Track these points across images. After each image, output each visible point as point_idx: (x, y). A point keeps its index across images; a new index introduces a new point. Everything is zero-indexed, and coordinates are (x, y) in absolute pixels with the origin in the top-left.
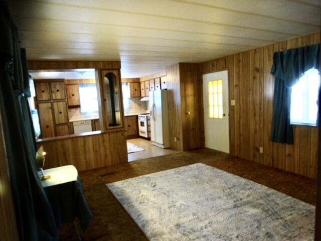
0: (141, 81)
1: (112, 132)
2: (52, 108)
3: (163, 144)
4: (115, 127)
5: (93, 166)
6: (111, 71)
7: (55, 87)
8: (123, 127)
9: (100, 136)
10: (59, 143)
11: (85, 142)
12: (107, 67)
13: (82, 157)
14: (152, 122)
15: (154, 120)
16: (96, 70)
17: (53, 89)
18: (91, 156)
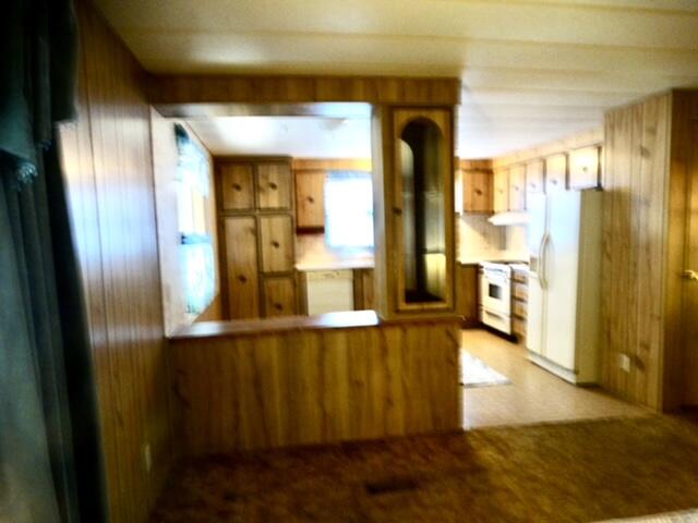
0: (495, 166)
1: (415, 324)
2: (256, 232)
3: (576, 372)
4: (426, 306)
5: (345, 433)
6: (424, 114)
7: (266, 178)
8: (453, 309)
9: (375, 334)
10: (242, 347)
11: (323, 349)
12: (411, 98)
13: (311, 397)
14: (532, 291)
15: (544, 284)
16: (374, 113)
17: (262, 183)
18: (341, 398)
